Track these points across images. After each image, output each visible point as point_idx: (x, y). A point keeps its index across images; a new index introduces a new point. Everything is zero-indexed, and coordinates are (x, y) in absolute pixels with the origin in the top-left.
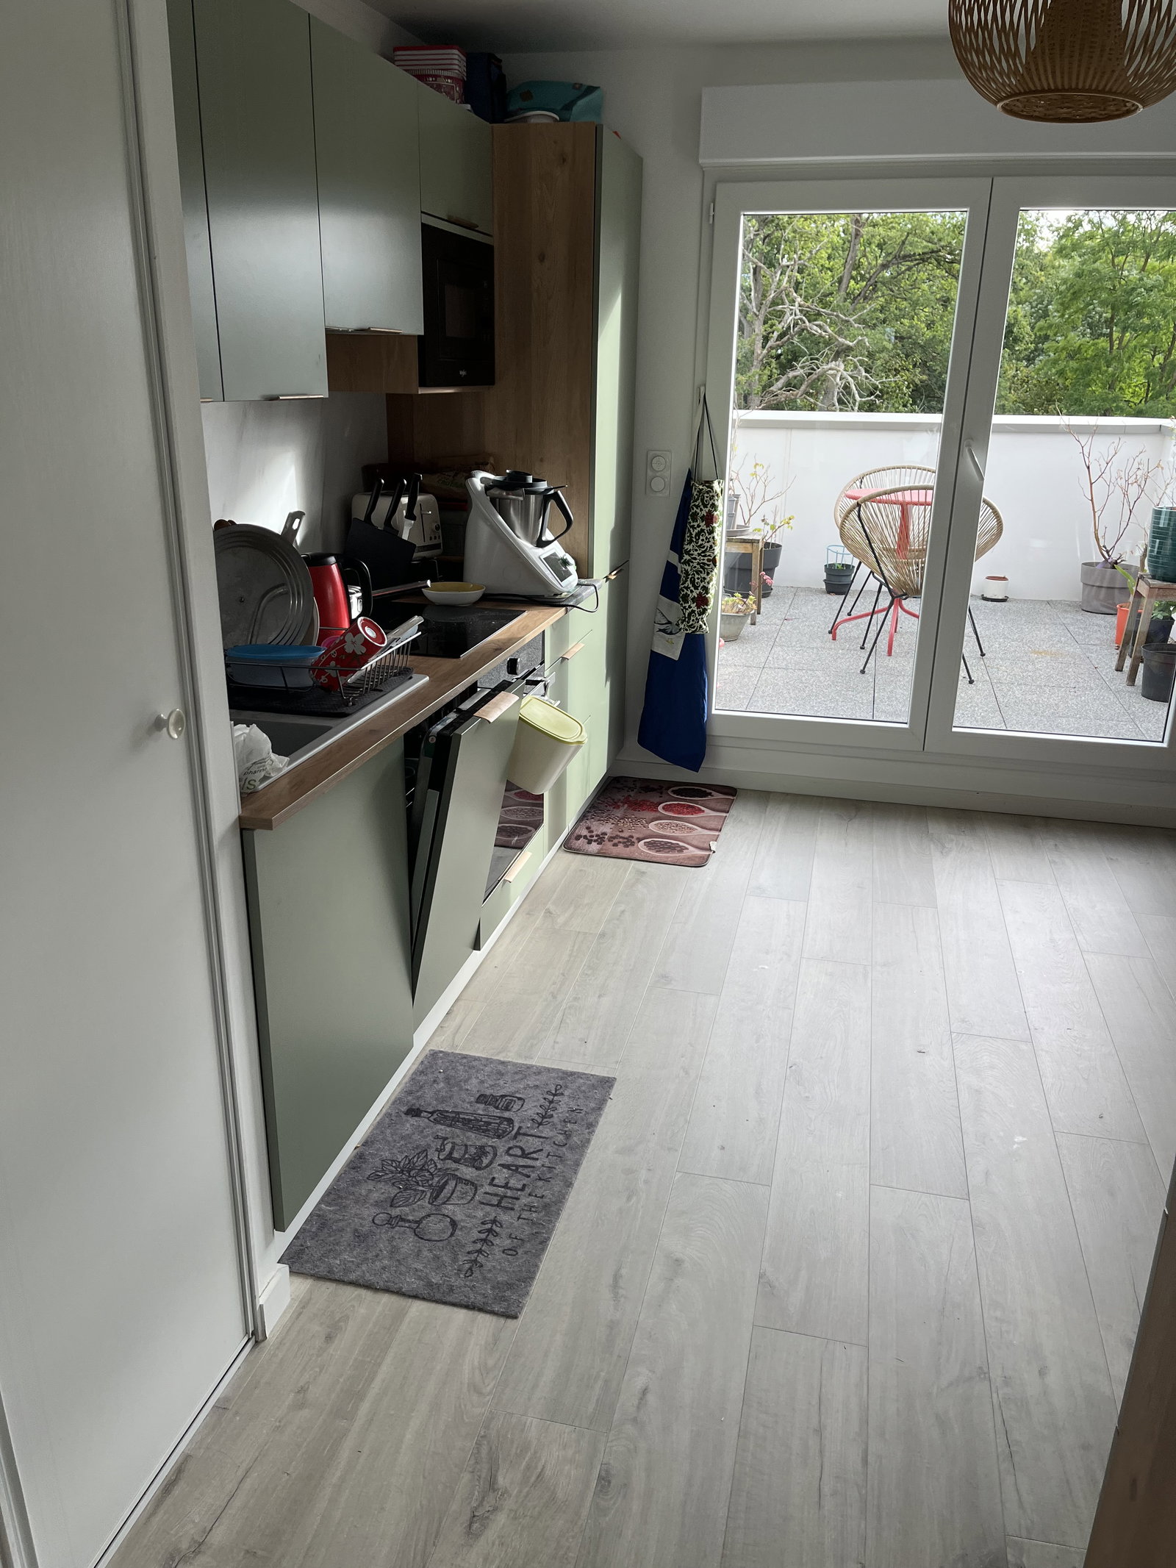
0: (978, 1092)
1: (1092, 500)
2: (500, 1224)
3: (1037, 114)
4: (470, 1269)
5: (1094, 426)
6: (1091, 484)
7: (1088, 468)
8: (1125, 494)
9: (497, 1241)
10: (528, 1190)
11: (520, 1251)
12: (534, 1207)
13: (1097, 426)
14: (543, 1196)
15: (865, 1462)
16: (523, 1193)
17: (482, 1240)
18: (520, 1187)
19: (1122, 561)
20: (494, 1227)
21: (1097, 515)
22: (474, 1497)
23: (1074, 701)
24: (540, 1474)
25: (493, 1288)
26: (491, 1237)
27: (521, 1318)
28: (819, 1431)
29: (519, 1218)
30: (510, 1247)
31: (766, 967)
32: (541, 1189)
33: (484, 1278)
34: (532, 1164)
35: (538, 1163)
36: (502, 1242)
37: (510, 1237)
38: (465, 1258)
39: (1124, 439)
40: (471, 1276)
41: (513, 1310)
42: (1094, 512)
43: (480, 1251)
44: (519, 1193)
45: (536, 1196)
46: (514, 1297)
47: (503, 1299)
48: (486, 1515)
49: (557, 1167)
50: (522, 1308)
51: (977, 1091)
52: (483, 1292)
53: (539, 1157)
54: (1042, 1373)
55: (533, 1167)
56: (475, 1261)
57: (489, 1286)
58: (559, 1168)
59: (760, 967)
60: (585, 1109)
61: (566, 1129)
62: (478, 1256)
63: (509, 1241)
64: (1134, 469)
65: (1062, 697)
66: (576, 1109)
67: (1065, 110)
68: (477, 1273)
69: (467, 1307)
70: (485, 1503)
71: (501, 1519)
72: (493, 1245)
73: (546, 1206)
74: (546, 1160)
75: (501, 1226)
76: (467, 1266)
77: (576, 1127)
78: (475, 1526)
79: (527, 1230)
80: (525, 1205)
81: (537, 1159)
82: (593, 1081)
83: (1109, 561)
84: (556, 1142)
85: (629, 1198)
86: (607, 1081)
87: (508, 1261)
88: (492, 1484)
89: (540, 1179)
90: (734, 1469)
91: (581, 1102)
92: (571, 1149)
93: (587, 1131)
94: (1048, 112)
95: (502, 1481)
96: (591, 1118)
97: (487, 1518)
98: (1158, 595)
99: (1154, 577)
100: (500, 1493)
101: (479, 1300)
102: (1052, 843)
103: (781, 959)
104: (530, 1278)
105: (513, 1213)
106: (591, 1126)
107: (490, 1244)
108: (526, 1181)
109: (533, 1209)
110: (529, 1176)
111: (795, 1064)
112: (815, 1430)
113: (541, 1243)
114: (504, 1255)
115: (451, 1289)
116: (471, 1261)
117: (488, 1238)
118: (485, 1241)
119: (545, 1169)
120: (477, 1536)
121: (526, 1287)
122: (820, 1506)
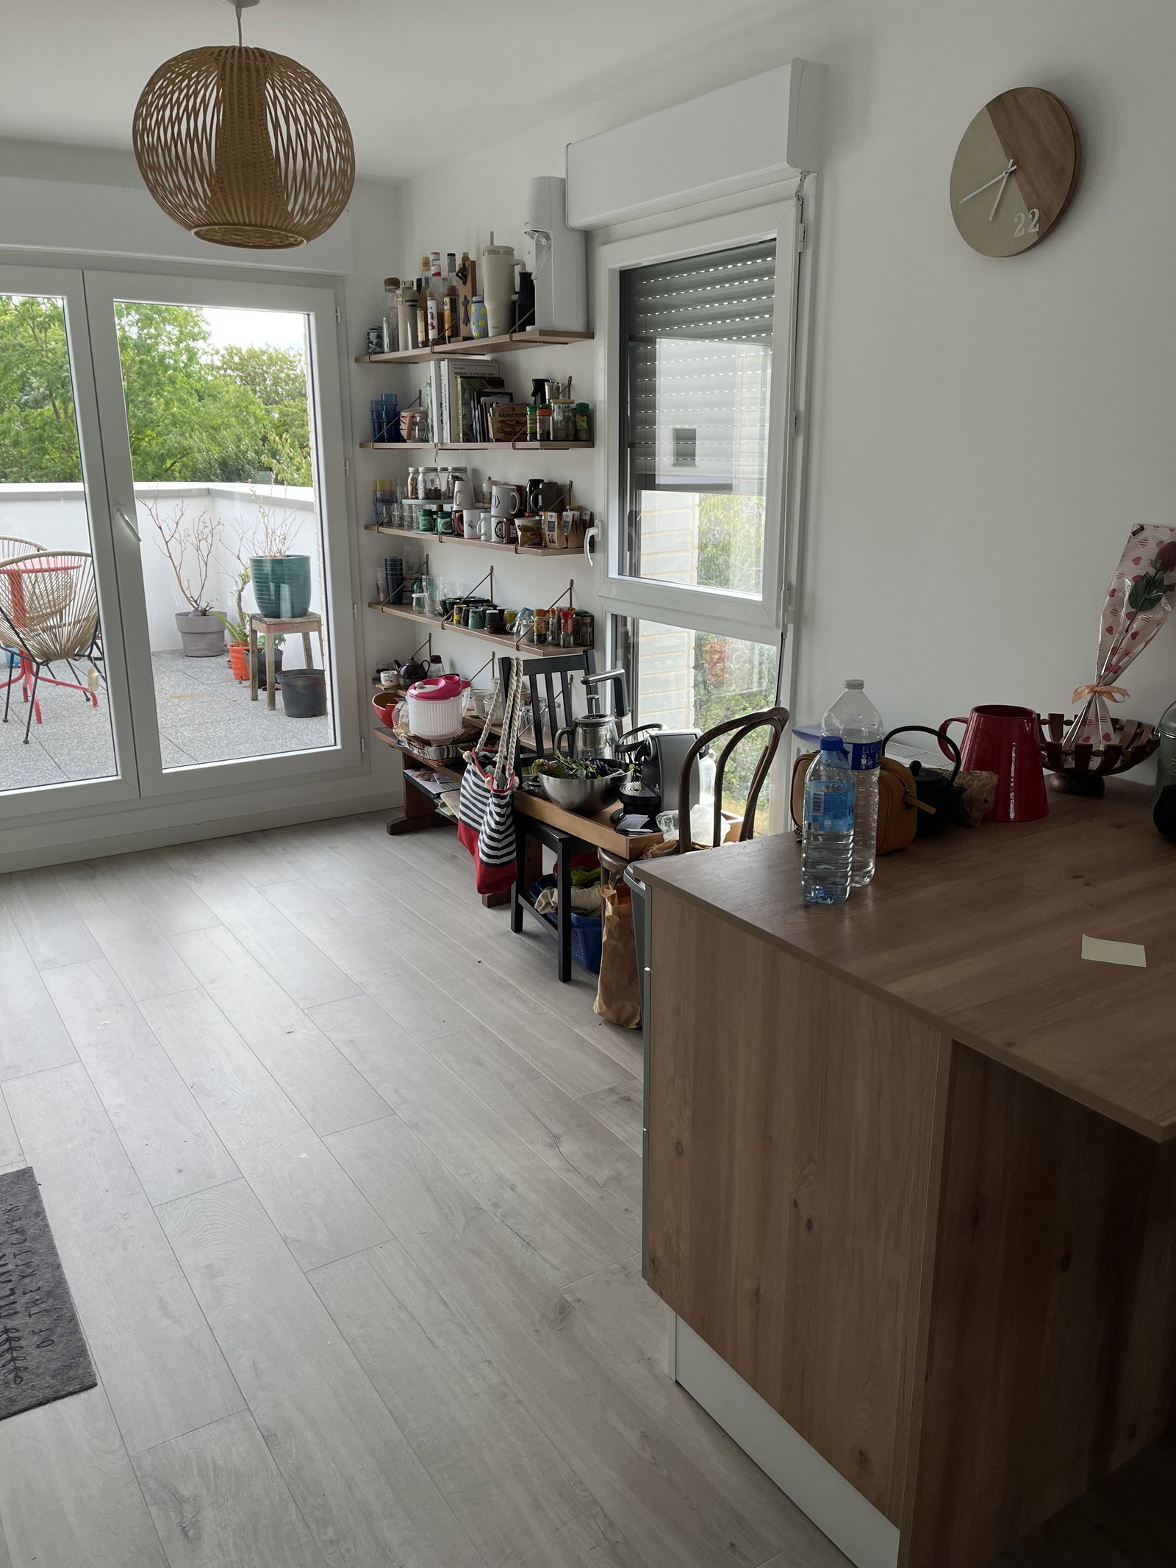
0: (352, 1041)
1: (170, 557)
2: (15, 1329)
3: (215, 238)
4: (17, 1376)
5: (155, 491)
6: (167, 543)
7: (160, 528)
8: (198, 549)
9: (23, 1343)
10: (19, 1292)
11: (55, 1338)
12: (37, 1300)
13: (159, 491)
14: (39, 1288)
15: (444, 1303)
16: (16, 1296)
17: (7, 1350)
18: (8, 1293)
19: (210, 608)
20: (10, 1335)
21: (178, 570)
22: (173, 1517)
23: (237, 730)
24: (215, 1468)
25: (53, 1377)
26: (14, 1344)
27: (99, 1382)
28: (402, 1306)
29: (30, 1316)
30: (41, 1340)
31: (107, 1022)
32: (30, 1284)
33: (37, 1375)
34: (5, 1270)
35: (10, 1267)
36: (28, 1342)
37: (34, 1333)
38: (4, 1372)
39: (187, 501)
40: (22, 1381)
41: (87, 1382)
42: (175, 568)
43: (13, 1359)
44: (12, 1297)
45: (31, 1291)
46: (80, 1372)
47: (71, 1379)
48: (193, 1520)
49: (33, 1260)
50: (94, 1375)
51: (350, 1041)
52: (47, 1385)
53: (7, 1261)
54: (513, 1188)
55: (8, 1272)
56: (16, 1368)
57: (48, 1378)
58: (36, 1260)
59: (102, 1023)
60: (21, 1204)
61: (15, 1228)
62: (15, 1363)
63: (36, 1337)
64: (201, 529)
65: (226, 729)
66: (12, 1209)
67: (237, 237)
68: (26, 1376)
69: (40, 1404)
70: (185, 1514)
71: (209, 1514)
72: (22, 1348)
73: (49, 1294)
74: (15, 1260)
75: (18, 1331)
76: (12, 1376)
77: (23, 1222)
78: (191, 1533)
79: (47, 1321)
80: (27, 1303)
81: (7, 1264)
82: (9, 1180)
83: (199, 609)
84: (14, 1242)
85: (125, 1249)
86: (24, 1173)
87: (50, 1351)
88: (179, 1500)
89: (24, 1277)
90: (362, 1367)
91: (11, 1200)
92: (34, 1239)
93: (39, 1219)
94: (224, 238)
95: (186, 1493)
96: (34, 1208)
97: (196, 1521)
98: (275, 630)
99: (266, 616)
100: (192, 1500)
101: (49, 1393)
102: (280, 849)
103: (117, 1011)
104: (83, 1351)
105: (20, 1315)
106: (40, 1213)
107: (19, 1349)
108: (10, 1286)
109: (37, 1302)
110: (10, 1281)
111: (194, 1084)
112: (400, 1307)
113: (70, 1321)
114: (41, 1349)
115: (11, 1400)
116: (11, 1371)
117: (13, 1346)
118: (11, 1349)
119: (21, 1267)
120: (199, 1537)
121: (85, 1359)
122: (435, 1346)
